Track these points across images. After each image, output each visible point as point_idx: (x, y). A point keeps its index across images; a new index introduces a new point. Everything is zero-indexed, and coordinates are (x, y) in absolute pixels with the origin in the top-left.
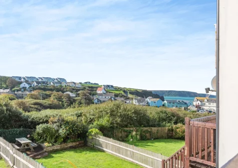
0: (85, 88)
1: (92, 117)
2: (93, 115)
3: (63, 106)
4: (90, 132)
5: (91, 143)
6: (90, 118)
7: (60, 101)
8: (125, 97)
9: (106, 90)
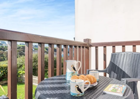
0: (20, 47)
1: (21, 64)
2: (22, 63)
3: (4, 59)
4: (19, 73)
5: (20, 80)
6: (20, 65)
7: (1, 56)
8: (46, 52)
9: (34, 48)
